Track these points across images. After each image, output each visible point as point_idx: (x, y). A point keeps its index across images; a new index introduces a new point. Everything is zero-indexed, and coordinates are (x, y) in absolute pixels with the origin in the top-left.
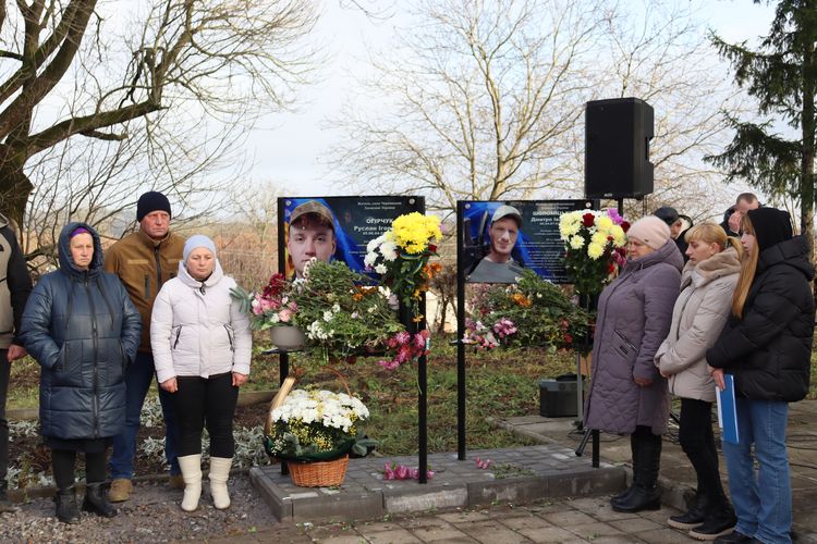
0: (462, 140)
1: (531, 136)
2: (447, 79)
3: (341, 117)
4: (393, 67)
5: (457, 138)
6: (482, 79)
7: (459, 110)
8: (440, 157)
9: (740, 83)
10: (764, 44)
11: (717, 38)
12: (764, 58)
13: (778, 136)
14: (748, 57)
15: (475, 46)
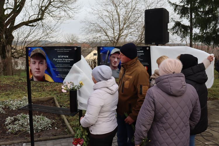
0: (111, 25)
1: (127, 24)
2: (108, 12)
3: (85, 20)
4: (96, 9)
5: (110, 25)
6: (116, 11)
7: (111, 18)
8: (106, 29)
9: (175, 12)
10: (180, 3)
11: (169, 1)
12: (180, 6)
13: (184, 24)
14: (177, 6)
15: (114, 4)
